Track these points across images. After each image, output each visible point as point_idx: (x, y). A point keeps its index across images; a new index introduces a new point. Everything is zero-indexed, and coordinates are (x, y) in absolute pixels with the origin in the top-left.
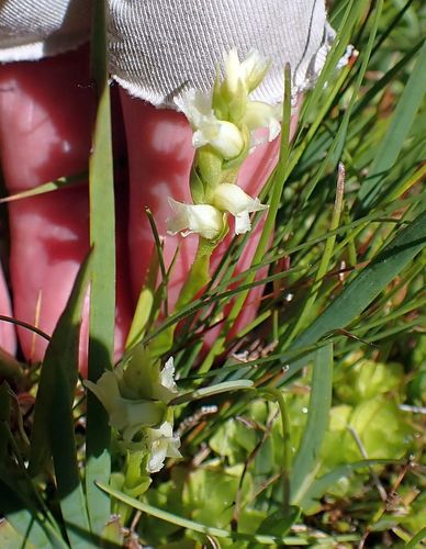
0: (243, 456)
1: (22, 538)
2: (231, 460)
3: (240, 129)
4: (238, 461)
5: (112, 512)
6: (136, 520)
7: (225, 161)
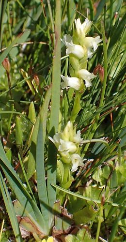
0: (105, 182)
1: (23, 208)
2: (101, 184)
3: (83, 47)
4: (103, 184)
5: (57, 199)
6: (66, 203)
7: (80, 60)
